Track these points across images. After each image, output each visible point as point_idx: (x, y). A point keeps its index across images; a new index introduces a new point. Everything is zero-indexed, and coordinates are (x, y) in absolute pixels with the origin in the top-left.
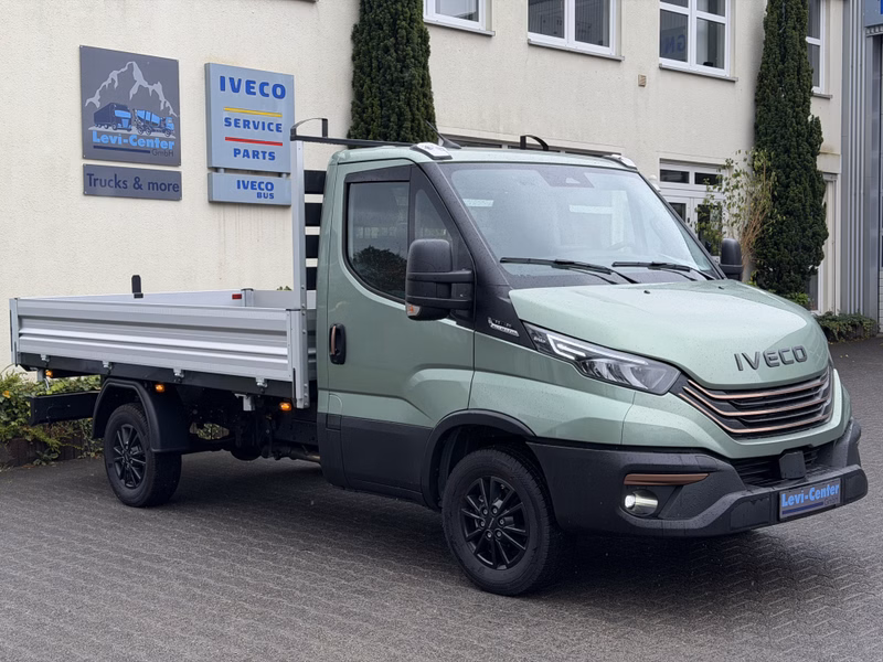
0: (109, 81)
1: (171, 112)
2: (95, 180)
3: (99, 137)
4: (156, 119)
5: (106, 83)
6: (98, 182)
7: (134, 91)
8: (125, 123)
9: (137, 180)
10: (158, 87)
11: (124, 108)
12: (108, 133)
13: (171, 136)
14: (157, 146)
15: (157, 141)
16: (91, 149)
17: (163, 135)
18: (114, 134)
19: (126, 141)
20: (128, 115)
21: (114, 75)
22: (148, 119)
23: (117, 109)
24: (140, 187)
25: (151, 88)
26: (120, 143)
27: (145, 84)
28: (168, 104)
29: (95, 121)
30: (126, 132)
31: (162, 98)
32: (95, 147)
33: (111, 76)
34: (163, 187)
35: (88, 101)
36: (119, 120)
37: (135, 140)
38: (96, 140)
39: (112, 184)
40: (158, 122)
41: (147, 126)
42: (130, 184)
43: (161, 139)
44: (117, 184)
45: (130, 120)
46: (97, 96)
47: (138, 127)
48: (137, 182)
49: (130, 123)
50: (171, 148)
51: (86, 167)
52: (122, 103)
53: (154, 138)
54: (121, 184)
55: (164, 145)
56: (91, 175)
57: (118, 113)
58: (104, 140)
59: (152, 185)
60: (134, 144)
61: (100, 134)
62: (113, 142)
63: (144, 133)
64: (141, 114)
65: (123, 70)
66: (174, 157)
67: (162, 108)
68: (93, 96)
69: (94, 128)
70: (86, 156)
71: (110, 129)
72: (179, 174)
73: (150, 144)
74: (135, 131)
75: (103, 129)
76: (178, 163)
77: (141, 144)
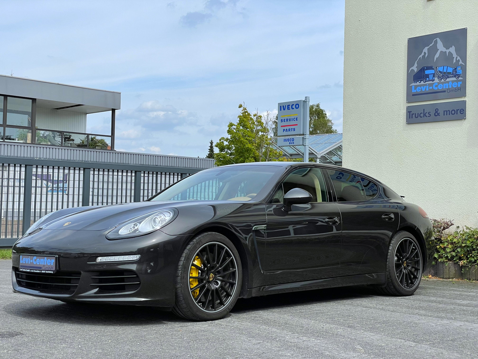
0: (423, 54)
1: (461, 62)
2: (412, 114)
3: (415, 89)
4: (450, 70)
5: (421, 56)
6: (414, 116)
7: (437, 55)
8: (431, 77)
9: (437, 111)
10: (452, 50)
11: (431, 68)
12: (420, 86)
13: (460, 78)
14: (450, 87)
15: (450, 83)
16: (411, 96)
17: (454, 79)
18: (423, 85)
19: (431, 88)
20: (432, 71)
21: (426, 50)
22: (445, 71)
23: (426, 69)
24: (438, 114)
25: (448, 51)
26: (427, 90)
27: (444, 50)
28: (459, 58)
29: (413, 80)
30: (431, 82)
31: (455, 55)
32: (413, 95)
33: (424, 51)
34: (453, 112)
35: (410, 69)
36: (427, 76)
37: (436, 86)
38: (414, 91)
39: (422, 115)
40: (451, 71)
41: (445, 75)
42: (432, 114)
43: (453, 82)
44: (425, 115)
45: (434, 74)
46: (416, 65)
47: (439, 77)
48: (436, 112)
49: (434, 76)
50: (459, 86)
51: (408, 108)
52: (429, 65)
53: (448, 82)
54: (427, 115)
55: (455, 85)
56: (410, 112)
57: (427, 72)
58: (418, 90)
59: (446, 112)
60: (436, 89)
61: (416, 87)
62: (424, 90)
63: (443, 80)
64: (441, 69)
65: (431, 45)
66: (461, 90)
67: (454, 61)
68: (413, 65)
69: (413, 84)
70: (408, 101)
71: (422, 83)
72: (464, 102)
73: (446, 87)
74: (436, 80)
75: (418, 83)
76: (464, 95)
77: (440, 88)
